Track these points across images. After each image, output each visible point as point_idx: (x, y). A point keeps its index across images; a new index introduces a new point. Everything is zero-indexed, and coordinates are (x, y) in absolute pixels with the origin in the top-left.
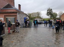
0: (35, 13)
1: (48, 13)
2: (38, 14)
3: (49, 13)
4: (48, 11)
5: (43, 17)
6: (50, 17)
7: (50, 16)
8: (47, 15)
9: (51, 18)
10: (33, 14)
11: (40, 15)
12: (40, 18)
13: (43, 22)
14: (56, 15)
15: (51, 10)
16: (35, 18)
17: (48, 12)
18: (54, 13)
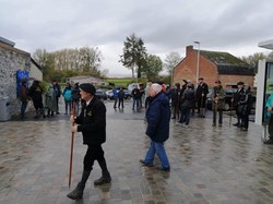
0: (71, 52)
1: (127, 55)
2: (88, 56)
3: (133, 55)
4: (128, 45)
5: (107, 71)
6: (136, 74)
7: (136, 67)
8: (125, 63)
9: (139, 76)
10: (62, 54)
11: (97, 62)
12: (97, 75)
13: (109, 93)
15: (141, 43)
16: (71, 74)
17: (130, 50)
18: (152, 58)
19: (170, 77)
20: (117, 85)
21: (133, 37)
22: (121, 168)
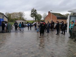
0: (16, 13)
1: (32, 14)
2: (21, 14)
3: (33, 14)
4: (32, 11)
5: (26, 19)
7: (34, 18)
8: (31, 16)
9: (35, 20)
10: (13, 14)
11: (23, 16)
12: (23, 20)
14: (41, 17)
15: (36, 11)
16: (16, 20)
17: (33, 12)
18: (39, 15)
19: (44, 20)
20: (29, 22)
21: (34, 9)
22: (31, 46)
